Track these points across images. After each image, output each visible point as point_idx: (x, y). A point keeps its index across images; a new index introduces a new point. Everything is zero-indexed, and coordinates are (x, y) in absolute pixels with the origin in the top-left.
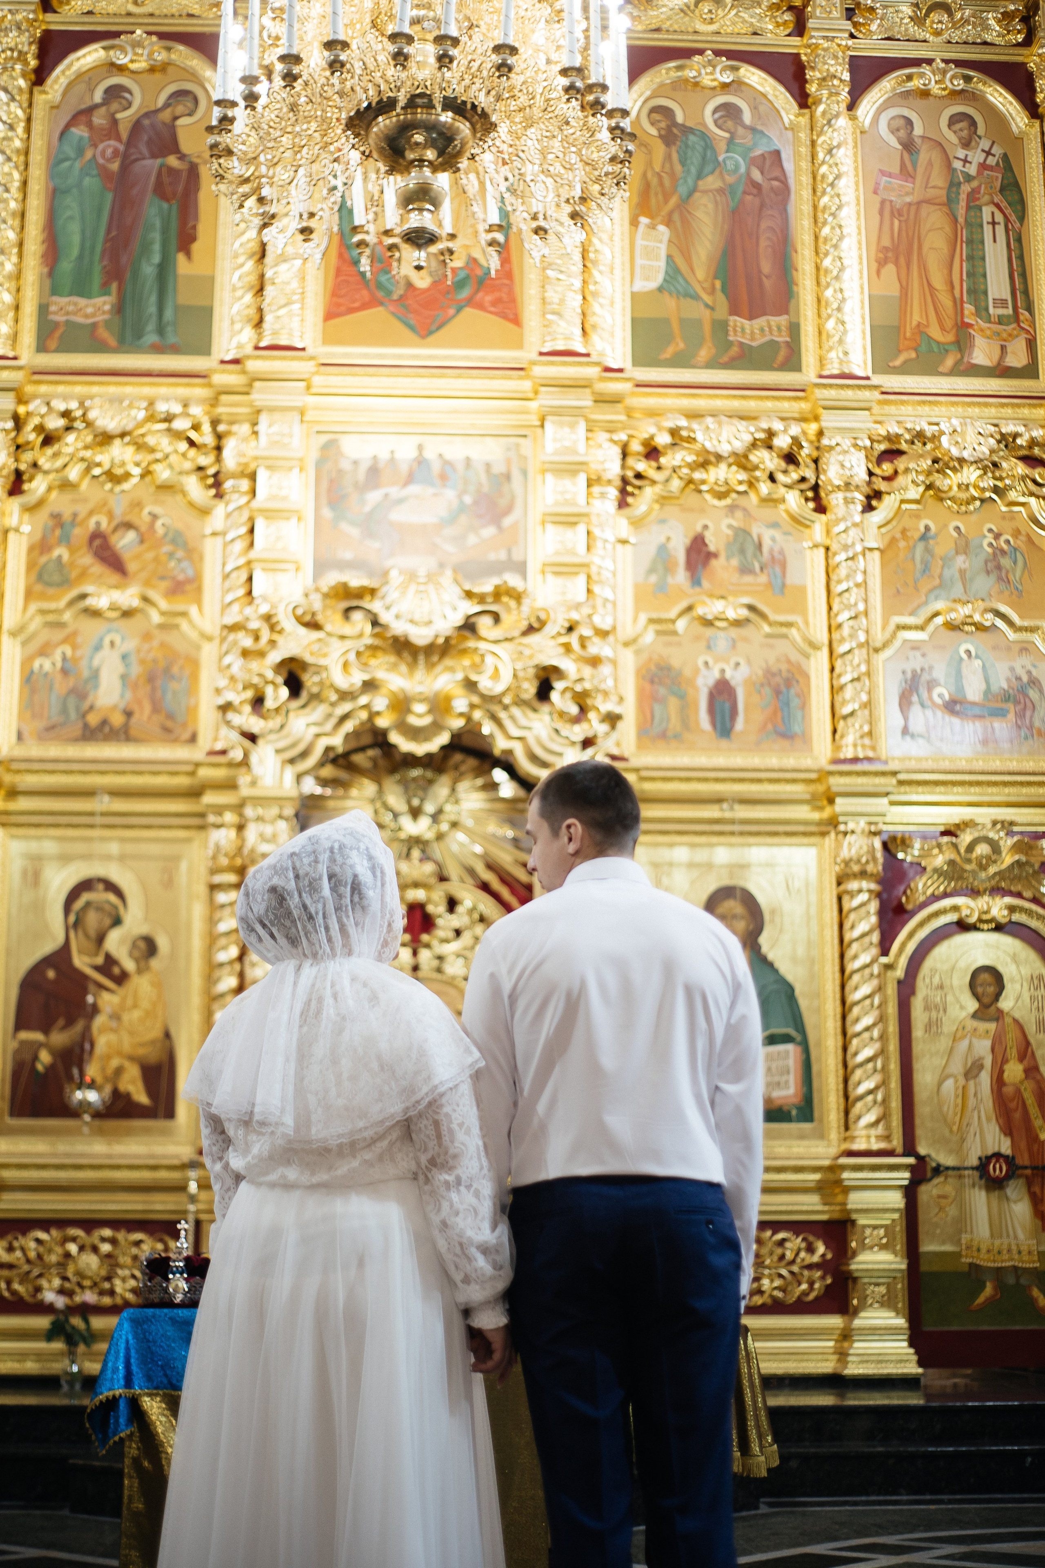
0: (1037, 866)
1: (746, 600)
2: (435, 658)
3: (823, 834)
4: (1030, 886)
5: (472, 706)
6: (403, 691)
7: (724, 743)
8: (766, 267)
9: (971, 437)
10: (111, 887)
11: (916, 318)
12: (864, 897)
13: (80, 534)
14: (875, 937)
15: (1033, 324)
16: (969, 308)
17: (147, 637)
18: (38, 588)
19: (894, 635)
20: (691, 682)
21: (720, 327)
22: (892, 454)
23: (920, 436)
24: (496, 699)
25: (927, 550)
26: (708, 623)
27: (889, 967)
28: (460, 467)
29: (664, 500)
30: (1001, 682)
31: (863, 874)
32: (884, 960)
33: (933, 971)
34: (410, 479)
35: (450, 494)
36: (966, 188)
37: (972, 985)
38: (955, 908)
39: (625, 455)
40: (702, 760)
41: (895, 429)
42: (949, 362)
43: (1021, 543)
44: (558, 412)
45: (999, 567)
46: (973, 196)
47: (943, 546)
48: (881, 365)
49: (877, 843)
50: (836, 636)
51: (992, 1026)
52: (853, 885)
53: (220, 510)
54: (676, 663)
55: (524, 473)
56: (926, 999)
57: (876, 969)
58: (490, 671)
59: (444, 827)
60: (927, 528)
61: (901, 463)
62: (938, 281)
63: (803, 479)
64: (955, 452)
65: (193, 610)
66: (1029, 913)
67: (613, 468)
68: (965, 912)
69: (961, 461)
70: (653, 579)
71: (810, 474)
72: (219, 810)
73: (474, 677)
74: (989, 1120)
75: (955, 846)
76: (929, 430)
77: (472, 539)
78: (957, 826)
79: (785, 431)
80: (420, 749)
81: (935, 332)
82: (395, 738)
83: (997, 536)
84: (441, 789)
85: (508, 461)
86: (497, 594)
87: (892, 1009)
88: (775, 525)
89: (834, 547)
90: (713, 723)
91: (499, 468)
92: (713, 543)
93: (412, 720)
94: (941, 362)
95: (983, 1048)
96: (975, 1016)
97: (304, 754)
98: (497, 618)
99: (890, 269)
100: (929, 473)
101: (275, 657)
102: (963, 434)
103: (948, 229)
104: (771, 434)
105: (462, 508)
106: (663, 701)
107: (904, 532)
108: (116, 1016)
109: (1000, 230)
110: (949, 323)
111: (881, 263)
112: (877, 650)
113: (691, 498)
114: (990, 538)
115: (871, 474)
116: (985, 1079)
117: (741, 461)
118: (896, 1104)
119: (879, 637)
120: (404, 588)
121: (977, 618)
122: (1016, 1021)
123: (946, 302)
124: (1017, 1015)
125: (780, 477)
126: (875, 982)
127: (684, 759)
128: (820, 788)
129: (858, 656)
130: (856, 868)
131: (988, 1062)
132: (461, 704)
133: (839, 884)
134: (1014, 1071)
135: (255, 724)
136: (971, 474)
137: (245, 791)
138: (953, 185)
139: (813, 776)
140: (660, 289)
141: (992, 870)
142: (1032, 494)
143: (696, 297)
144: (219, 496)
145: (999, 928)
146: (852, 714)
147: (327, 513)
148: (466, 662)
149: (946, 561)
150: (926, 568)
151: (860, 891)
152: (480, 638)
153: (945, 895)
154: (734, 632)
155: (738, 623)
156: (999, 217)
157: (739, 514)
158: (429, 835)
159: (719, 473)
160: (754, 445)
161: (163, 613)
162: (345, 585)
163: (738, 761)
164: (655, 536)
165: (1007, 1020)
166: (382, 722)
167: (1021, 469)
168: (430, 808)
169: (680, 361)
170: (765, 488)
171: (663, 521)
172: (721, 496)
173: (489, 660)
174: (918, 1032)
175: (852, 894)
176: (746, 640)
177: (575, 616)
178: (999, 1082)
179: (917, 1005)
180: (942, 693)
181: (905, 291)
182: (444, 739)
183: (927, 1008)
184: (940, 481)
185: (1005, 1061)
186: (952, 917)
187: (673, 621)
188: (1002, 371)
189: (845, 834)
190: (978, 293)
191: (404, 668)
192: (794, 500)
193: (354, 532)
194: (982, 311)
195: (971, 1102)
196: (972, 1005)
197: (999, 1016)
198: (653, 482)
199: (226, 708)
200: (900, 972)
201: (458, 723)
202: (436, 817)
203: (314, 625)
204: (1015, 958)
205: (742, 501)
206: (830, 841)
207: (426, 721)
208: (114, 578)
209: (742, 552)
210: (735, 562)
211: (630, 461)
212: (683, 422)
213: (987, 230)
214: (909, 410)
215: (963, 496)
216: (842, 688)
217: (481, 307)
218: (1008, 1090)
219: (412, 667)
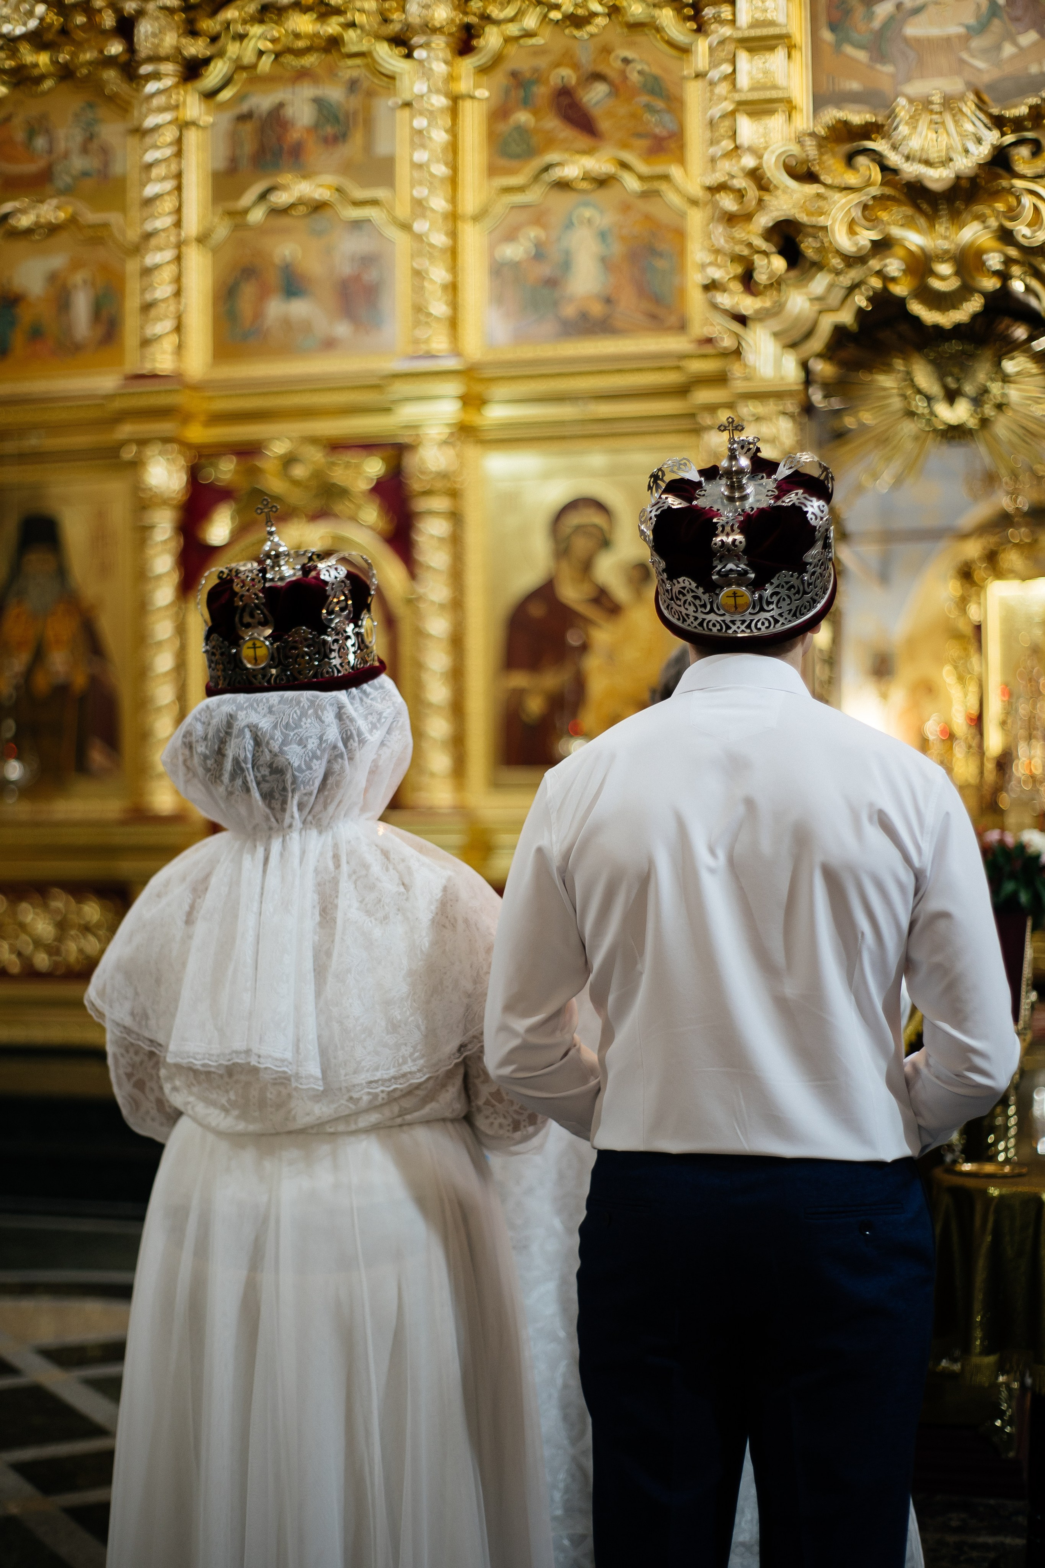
2: (958, 204)
5: (1008, 261)
6: (922, 249)
10: (599, 506)
13: (542, 92)
17: (626, 208)
18: (503, 162)
53: (702, 46)
58: (1028, 215)
59: (988, 410)
65: (675, 171)
72: (712, 408)
73: (1009, 224)
77: (1008, 50)
80: (946, 319)
82: (917, 308)
84: (983, 365)
86: (1037, 117)
93: (936, 284)
97: (809, 334)
98: (1037, 148)
101: (764, 220)
105: (994, 10)
108: (611, 656)
120: (913, 121)
132: (994, 261)
135: (748, 304)
137: (739, 385)
144: (701, 29)
147: (827, 35)
148: (1000, 206)
152: (1015, 175)
158: (971, 422)
161: (641, 178)
162: (846, 123)
166: (900, 290)
168: (969, 388)
173: (1027, 201)
182: (976, 304)
191: (922, 221)
193: (861, 55)
199: (711, 286)
201: (990, 284)
202: (978, 401)
203: (809, 176)
207: (954, 283)
208: (583, 141)
219: (932, 219)
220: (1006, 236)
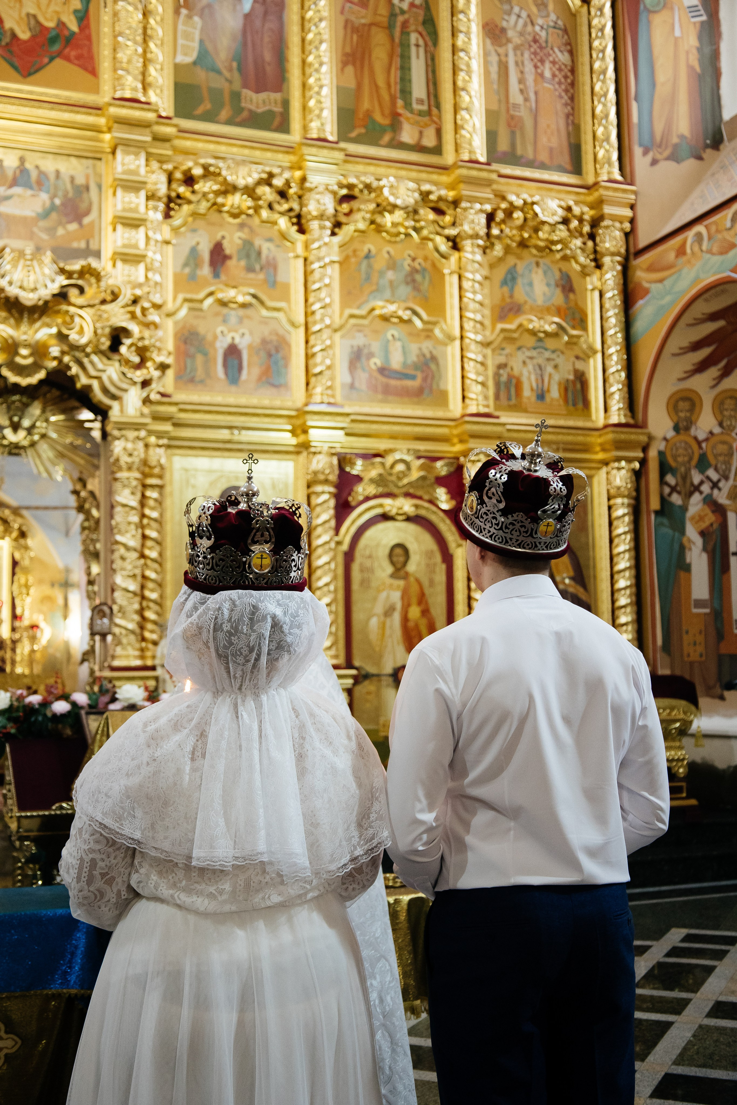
0: (433, 480)
1: (252, 291)
2: (36, 316)
3: (298, 453)
4: (428, 493)
5: (63, 353)
6: (12, 337)
7: (233, 388)
8: (268, 56)
9: (402, 190)
11: (366, 105)
12: (325, 497)
14: (333, 523)
15: (440, 117)
16: (400, 103)
19: (347, 321)
20: (212, 344)
21: (236, 96)
22: (348, 198)
23: (368, 187)
24: (81, 349)
25: (370, 266)
26: (223, 304)
27: (338, 543)
28: (52, 177)
29: (195, 215)
30: (413, 358)
31: (326, 482)
32: (337, 539)
33: (366, 546)
34: (14, 183)
35: (44, 197)
36: (400, 19)
37: (391, 555)
38: (381, 506)
39: (170, 180)
40: (219, 399)
41: (353, 180)
42: (386, 138)
43: (428, 265)
44: (127, 144)
45: (414, 281)
46: (405, 24)
47: (380, 263)
48: (343, 135)
49: (335, 461)
50: (310, 319)
51: (401, 583)
52: (319, 488)
54: (202, 330)
55: (100, 187)
56: (361, 564)
57: (333, 545)
58: (77, 329)
59: (36, 437)
60: (370, 251)
61: (355, 204)
62: (381, 82)
63: (291, 210)
64: (392, 199)
66: (427, 509)
67: (163, 189)
68: (387, 509)
69: (395, 206)
70: (187, 270)
71: (296, 206)
73: (65, 331)
74: (398, 643)
75: (383, 464)
76: (375, 184)
77: (60, 231)
78: (385, 451)
79: (281, 174)
80: (24, 382)
81: (378, 117)
82: (6, 373)
83: (414, 260)
84: (36, 410)
85: (87, 177)
86: (82, 273)
87: (340, 571)
88: (270, 240)
89: (311, 258)
90: (226, 374)
91: (80, 180)
92: (228, 248)
93: (18, 360)
94: (381, 137)
95: (396, 597)
96: (393, 576)
98: (82, 290)
99: (350, 69)
100: (373, 213)
102: (397, 188)
103: (388, 46)
104: (271, 175)
105: (53, 208)
106: (193, 357)
107: (355, 251)
109: (422, 50)
110: (387, 112)
111: (344, 64)
112: (336, 331)
113: (214, 216)
114: (409, 261)
115: (336, 211)
116: (397, 617)
117: (250, 191)
118: (342, 634)
119: (338, 321)
120: (15, 263)
121: (400, 313)
122: (418, 581)
123: (386, 96)
124: (418, 575)
125: (276, 207)
126: (331, 554)
127: (206, 398)
128: (298, 422)
129: (325, 334)
130: (322, 477)
131: (399, 606)
132: (55, 351)
133: (309, 486)
134: (415, 612)
136: (398, 216)
138: (393, 15)
139: (293, 413)
140: (195, 63)
141: (405, 481)
142: (438, 234)
143: (219, 72)
145: (409, 519)
146: (321, 373)
148: (59, 321)
149: (382, 274)
150: (368, 278)
151: (323, 493)
152: (70, 304)
153: (375, 497)
154: (241, 312)
155: (244, 306)
156: (421, 42)
157: (246, 230)
158: (25, 443)
159: (236, 200)
160: (260, 182)
163: (243, 400)
164: (189, 241)
165: (412, 579)
167: (432, 216)
168: (26, 423)
169: (209, 117)
170: (265, 213)
171: (194, 231)
172: (235, 216)
173: (77, 319)
174: (355, 586)
175: (318, 494)
176: (249, 317)
177: (138, 292)
178: (405, 619)
179: (355, 568)
180: (376, 362)
181: (359, 86)
182: (41, 375)
183: (362, 571)
184: (379, 219)
185: (409, 605)
186: (379, 511)
187: (201, 301)
188: (419, 148)
189: (315, 453)
190: (406, 92)
191: (12, 321)
192: (283, 223)
194: (408, 105)
195: (388, 632)
196: (390, 569)
197: (406, 576)
198: (189, 202)
200: (345, 547)
201: (52, 364)
202: (30, 430)
204: (417, 539)
205: (249, 221)
206: (303, 457)
207: (30, 361)
209: (248, 256)
210: (243, 263)
211: (174, 186)
212: (211, 161)
213: (413, 49)
214: (360, 168)
215: (394, 230)
216: (314, 355)
217: (68, 59)
218: (411, 624)
219: (19, 321)
220: (62, 337)
